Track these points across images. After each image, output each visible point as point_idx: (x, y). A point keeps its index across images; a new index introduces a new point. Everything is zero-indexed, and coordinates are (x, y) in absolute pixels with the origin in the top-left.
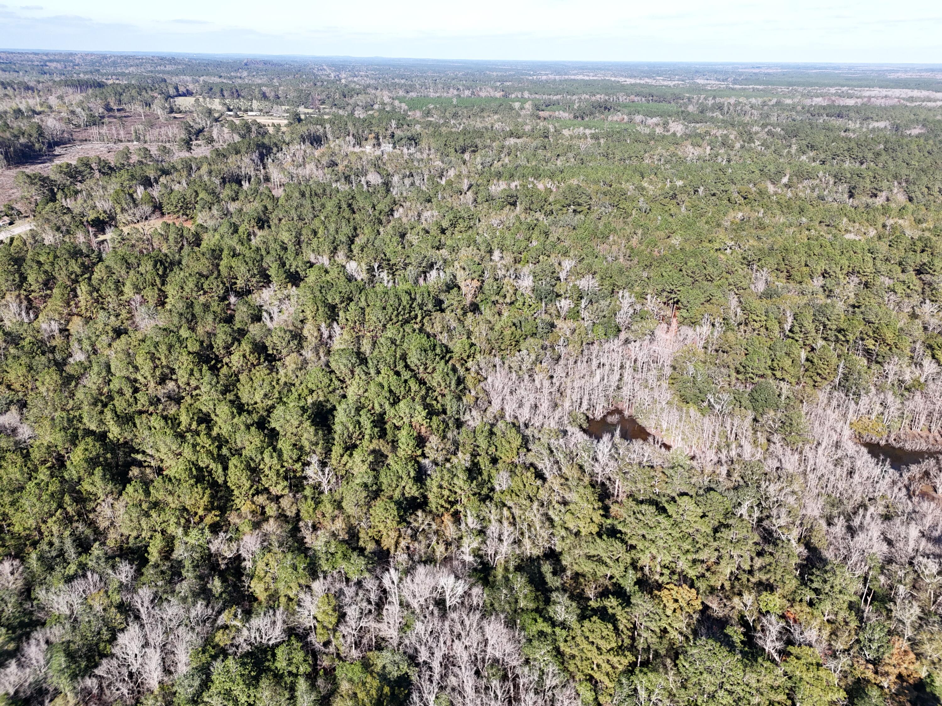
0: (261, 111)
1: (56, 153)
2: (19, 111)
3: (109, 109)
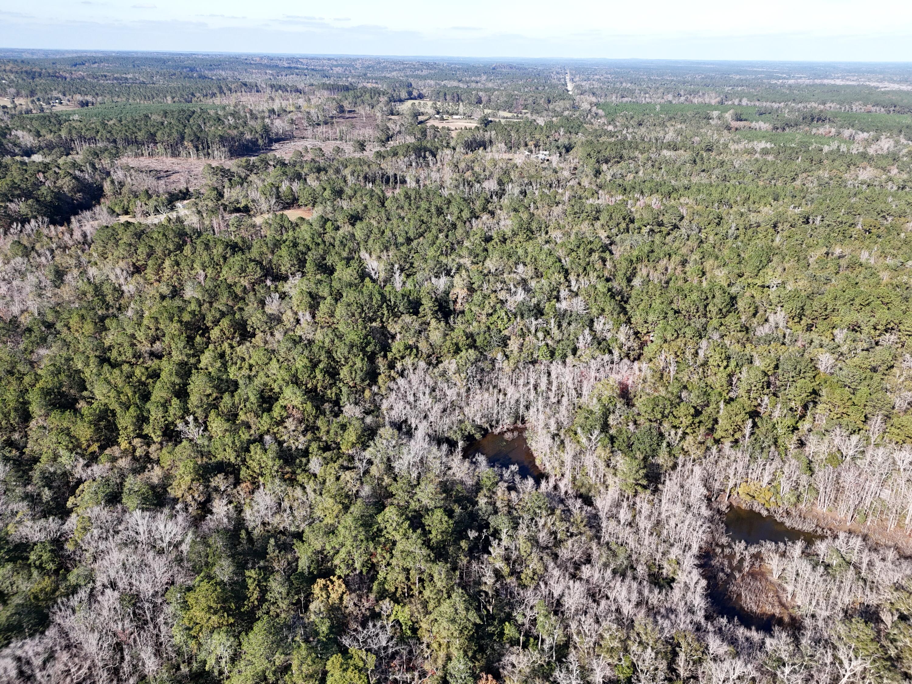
0: (465, 114)
1: (273, 148)
2: (273, 110)
3: (341, 110)
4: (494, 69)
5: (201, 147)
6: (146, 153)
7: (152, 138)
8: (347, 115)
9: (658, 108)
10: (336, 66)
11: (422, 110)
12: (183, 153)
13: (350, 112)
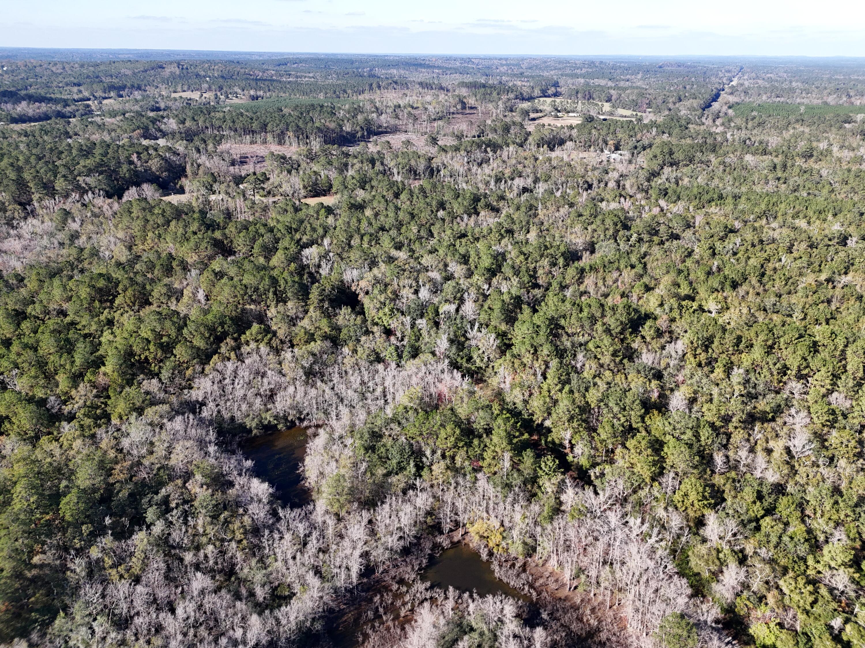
0: (581, 112)
3: (464, 106)
4: (660, 67)
5: (301, 137)
6: (259, 141)
7: (264, 128)
8: (468, 111)
9: (802, 109)
10: (502, 65)
11: (541, 108)
12: (287, 142)
13: (471, 108)
